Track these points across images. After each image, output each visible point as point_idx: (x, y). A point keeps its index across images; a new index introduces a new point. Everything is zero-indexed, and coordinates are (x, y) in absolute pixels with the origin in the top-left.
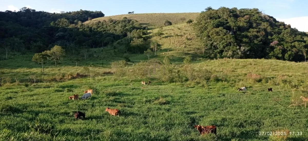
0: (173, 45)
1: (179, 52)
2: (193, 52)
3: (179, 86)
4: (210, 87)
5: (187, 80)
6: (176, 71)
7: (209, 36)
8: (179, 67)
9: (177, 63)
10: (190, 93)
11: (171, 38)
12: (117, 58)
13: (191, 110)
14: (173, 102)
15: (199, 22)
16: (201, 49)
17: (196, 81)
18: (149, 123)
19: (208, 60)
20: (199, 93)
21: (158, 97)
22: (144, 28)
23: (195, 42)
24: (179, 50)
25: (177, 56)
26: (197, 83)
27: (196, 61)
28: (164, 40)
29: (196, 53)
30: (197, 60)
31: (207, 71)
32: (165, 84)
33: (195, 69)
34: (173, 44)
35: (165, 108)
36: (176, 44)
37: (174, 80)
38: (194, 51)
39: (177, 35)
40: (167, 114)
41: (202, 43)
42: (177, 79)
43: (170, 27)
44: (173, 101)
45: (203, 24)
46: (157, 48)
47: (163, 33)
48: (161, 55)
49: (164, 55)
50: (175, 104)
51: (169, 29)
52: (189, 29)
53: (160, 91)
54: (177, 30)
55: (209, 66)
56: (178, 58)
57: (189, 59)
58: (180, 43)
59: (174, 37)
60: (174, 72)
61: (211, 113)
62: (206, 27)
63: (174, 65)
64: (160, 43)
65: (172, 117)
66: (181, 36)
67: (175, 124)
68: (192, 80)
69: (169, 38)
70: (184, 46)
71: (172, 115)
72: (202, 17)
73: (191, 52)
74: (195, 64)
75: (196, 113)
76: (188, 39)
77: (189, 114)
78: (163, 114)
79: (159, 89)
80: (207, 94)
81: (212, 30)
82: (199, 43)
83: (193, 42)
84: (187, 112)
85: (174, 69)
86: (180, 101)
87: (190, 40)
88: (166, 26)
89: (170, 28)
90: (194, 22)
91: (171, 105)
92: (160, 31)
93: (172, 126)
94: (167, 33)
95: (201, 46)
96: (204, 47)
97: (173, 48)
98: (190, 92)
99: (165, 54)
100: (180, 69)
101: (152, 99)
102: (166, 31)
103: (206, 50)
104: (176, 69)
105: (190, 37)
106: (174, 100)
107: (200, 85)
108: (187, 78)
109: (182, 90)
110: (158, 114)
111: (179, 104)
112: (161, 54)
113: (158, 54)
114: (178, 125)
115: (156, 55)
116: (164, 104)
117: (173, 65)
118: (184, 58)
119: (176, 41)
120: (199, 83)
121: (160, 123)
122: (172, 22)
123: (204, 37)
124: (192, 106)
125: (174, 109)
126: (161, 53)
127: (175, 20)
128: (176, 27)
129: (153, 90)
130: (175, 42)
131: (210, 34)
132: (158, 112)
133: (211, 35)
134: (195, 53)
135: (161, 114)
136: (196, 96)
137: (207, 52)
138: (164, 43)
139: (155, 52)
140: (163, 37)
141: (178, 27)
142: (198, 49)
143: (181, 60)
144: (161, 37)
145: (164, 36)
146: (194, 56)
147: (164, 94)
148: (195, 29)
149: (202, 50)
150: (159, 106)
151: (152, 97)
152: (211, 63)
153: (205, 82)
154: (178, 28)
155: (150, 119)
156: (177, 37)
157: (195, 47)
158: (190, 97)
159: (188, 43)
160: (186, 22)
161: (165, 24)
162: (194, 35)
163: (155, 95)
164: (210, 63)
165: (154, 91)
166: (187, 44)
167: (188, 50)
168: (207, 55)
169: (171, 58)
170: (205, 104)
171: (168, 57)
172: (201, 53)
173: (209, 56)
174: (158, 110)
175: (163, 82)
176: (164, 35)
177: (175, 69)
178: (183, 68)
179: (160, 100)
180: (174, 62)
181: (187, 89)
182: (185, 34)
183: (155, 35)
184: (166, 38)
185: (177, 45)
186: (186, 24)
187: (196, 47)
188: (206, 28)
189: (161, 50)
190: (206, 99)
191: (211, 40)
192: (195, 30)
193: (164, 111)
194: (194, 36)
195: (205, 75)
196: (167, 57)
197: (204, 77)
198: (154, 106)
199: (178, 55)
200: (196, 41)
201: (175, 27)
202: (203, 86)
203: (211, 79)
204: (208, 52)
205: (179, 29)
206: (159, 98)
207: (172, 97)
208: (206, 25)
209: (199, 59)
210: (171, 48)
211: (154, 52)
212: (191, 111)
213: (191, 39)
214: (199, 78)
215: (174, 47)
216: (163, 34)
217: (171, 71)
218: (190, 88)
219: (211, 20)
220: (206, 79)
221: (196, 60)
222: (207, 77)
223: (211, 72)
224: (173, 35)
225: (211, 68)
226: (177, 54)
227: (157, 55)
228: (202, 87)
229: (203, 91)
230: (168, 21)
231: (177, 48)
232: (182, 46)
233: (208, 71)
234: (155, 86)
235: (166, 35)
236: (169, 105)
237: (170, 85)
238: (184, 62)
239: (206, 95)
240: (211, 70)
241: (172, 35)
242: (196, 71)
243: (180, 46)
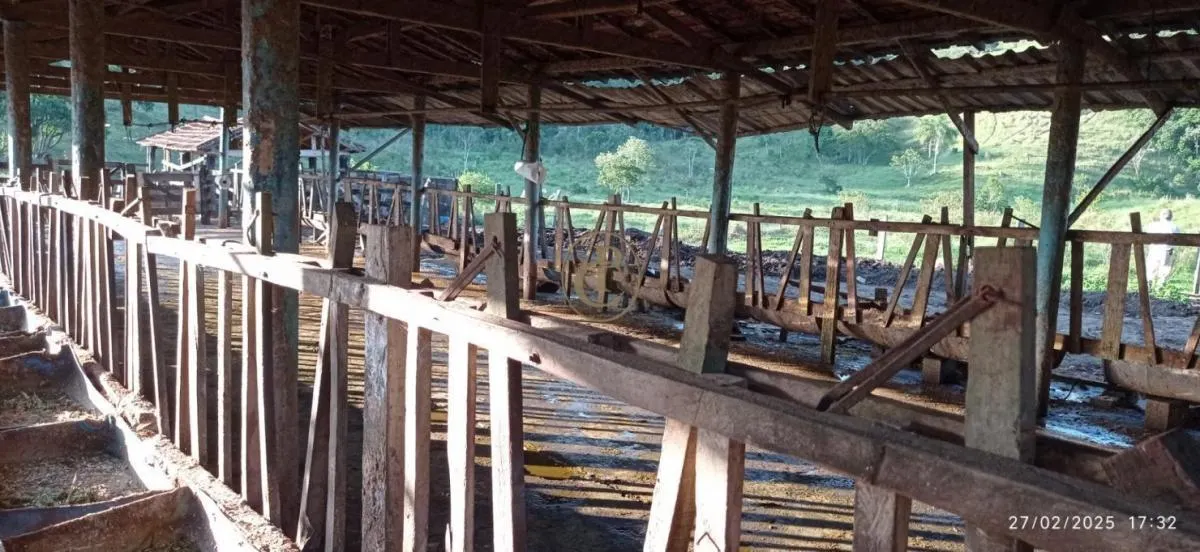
0: (1009, 135)
1: (1033, 161)
2: (1092, 162)
19: (1162, 200)
23: (1104, 123)
24: (1033, 152)
25: (1024, 179)
27: (1109, 202)
29: (1104, 168)
30: (1109, 198)
34: (1006, 127)
36: (1018, 129)
38: (1095, 161)
41: (1131, 129)
46: (944, 143)
58: (1038, 127)
82: (1122, 129)
95: (1128, 139)
97: (1005, 144)
103: (1150, 155)
112: (957, 167)
113: (946, 169)
115: (937, 174)
119: (1021, 116)
126: (957, 164)
130: (1014, 120)
134: (1101, 168)
137: (1155, 165)
139: (932, 158)
142: (1116, 152)
157: (1102, 144)
168: (1155, 180)
172: (1129, 169)
173: (1160, 182)
185: (1023, 134)
187: (1108, 143)
189: (956, 151)
191: (1177, 118)
199: (1026, 175)
200: (1107, 119)
204: (1159, 163)
209: (1119, 192)
210: (997, 145)
211: (928, 159)
215: (1010, 141)
226: (1025, 171)
227: (943, 173)
231: (1024, 145)
232: (1043, 136)
243: (1036, 138)
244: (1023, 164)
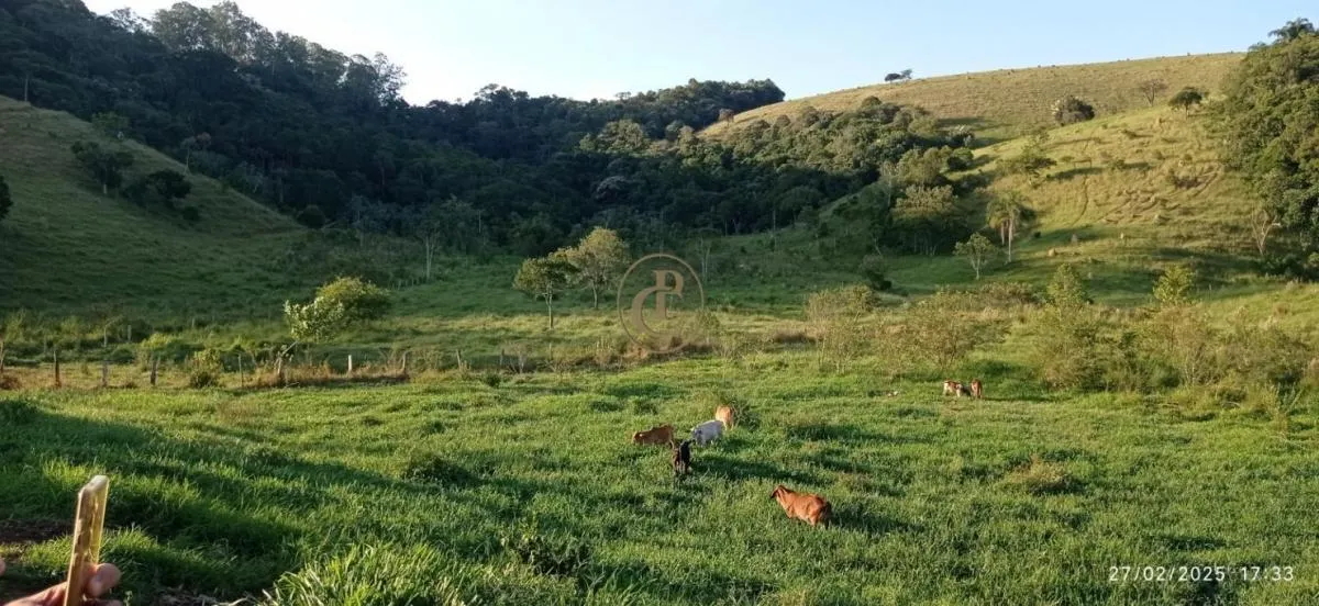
0: (1101, 214)
1: (1132, 243)
2: (1205, 242)
3: (1129, 410)
4: (1301, 419)
5: (1171, 382)
6: (1118, 335)
7: (1292, 167)
8: (1131, 316)
9: (1117, 296)
10: (1191, 446)
11: (1088, 180)
12: (835, 274)
13: (1195, 528)
14: (1098, 485)
15: (1239, 96)
16: (1249, 230)
17: (1219, 387)
18: (981, 576)
19: (1290, 285)
20: (1239, 447)
21: (1022, 458)
22: (958, 142)
23: (1217, 196)
24: (1131, 233)
25: (1123, 265)
26: (1229, 397)
27: (1223, 290)
28: (1056, 190)
29: (1220, 249)
30: (1227, 284)
31: (1284, 341)
32: (1056, 395)
33: (1217, 330)
34: (1099, 205)
35: (1061, 513)
36: (1114, 207)
37: (1106, 379)
38: (1209, 241)
39: (1122, 166)
40: (1070, 542)
41: (1252, 201)
42: (1120, 374)
43: (1087, 128)
44: (1097, 478)
45: (1261, 108)
46: (1021, 226)
47: (1048, 156)
48: (1040, 259)
49: (1052, 262)
50: (1110, 494)
51: (1077, 136)
52: (1185, 132)
53: (1034, 428)
54: (1120, 139)
55: (1294, 314)
56: (1128, 276)
57: (1184, 280)
58: (1139, 204)
59: (1105, 175)
60: (1107, 341)
61: (1307, 553)
62: (1276, 119)
63: (1106, 308)
64: (1035, 206)
65: (1097, 555)
66: (1144, 167)
67: (1108, 592)
68: (1202, 382)
69: (1078, 178)
70: (1156, 215)
71: (1094, 547)
72: (1252, 70)
73: (1196, 244)
74: (1219, 302)
75: (1220, 543)
76: (1179, 184)
77: (1182, 548)
78: (1047, 536)
79: (1025, 417)
80: (1282, 457)
81: (1311, 135)
82: (1241, 201)
83: (1208, 193)
84: (1171, 538)
85: (1105, 324)
86: (1138, 480)
87: (1188, 187)
88: (1063, 125)
89: (1087, 133)
90: (1211, 97)
91: (1091, 499)
92: (1035, 151)
93: (1093, 599)
94: (1067, 159)
95: (1249, 212)
96: (1266, 218)
97: (1099, 224)
98: (1187, 441)
99: (1056, 254)
100: (1133, 326)
101: (995, 466)
102: (1065, 147)
103: (1276, 232)
104: (1114, 327)
105: (1190, 170)
106: (1105, 474)
107: (1243, 408)
108: (1171, 368)
109: (1147, 427)
110: (1026, 536)
111: (1130, 495)
112: (1038, 254)
113: (1022, 256)
114: (1126, 596)
115: (1013, 262)
116: (1056, 489)
117: (1100, 308)
118: (1155, 275)
119: (1117, 192)
120: (1241, 398)
121: (1033, 580)
122: (1094, 105)
123: (1267, 171)
124: (1201, 512)
125: (1102, 519)
126: (1040, 250)
127: (1113, 95)
128: (1114, 127)
129: (999, 420)
130: (1108, 197)
131: (1299, 154)
132: (1023, 528)
133: (1307, 158)
134: (1217, 249)
135: (1040, 536)
136: (1220, 460)
137: (1285, 244)
138: (1053, 204)
139: (1006, 245)
140: (1049, 178)
141: (1125, 125)
142: (1235, 229)
143: (1140, 282)
144: (1037, 176)
145: (1053, 171)
146: (1208, 266)
147: (1055, 445)
148: (1214, 131)
149: (1254, 234)
150: (1029, 499)
151: (994, 454)
152: (1307, 299)
153: (1269, 395)
154: (1126, 132)
155: (987, 555)
156: (1118, 173)
157: (1216, 220)
158: (1187, 467)
159: (1176, 200)
160: (1170, 98)
161: (1059, 116)
162: (1212, 164)
163: (1006, 445)
164: (1301, 297)
165: (1002, 425)
166: (1175, 208)
167: (1179, 237)
168: (1284, 261)
169: (1090, 275)
170: (1275, 505)
171: (1073, 269)
172: (1252, 249)
173: (1291, 263)
174: (1023, 517)
175: (1048, 386)
176: (1052, 167)
177: (1108, 325)
178: (1150, 322)
179: (1036, 470)
180: (1108, 294)
181: (1172, 424)
182: (1160, 157)
183: (1007, 171)
184: (1066, 183)
185: (1120, 212)
186: (1167, 109)
187: (1223, 218)
188: (1275, 128)
189: (1038, 235)
190: (1276, 478)
191: (1307, 186)
192: (1215, 135)
193: (1056, 525)
194: (1211, 169)
195: (1273, 359)
196: (1066, 268)
197: (1267, 368)
198: (1004, 497)
199: (1124, 259)
200: (1221, 190)
201: (1109, 125)
202: (1260, 413)
203: (1305, 381)
204: (1289, 241)
205: (1133, 136)
206: (1029, 463)
207: (1093, 459)
208: (1276, 112)
209: (1240, 277)
210: (1087, 226)
211: (1001, 247)
212: (1195, 533)
213: (1194, 183)
214: (1238, 371)
215: (1104, 220)
216: (1050, 163)
217: (1086, 335)
218: (1190, 419)
219: (1306, 83)
220: (1276, 381)
221: (1219, 284)
222: (1284, 368)
223: (1304, 346)
224: (1099, 166)
225: (1303, 325)
226: (1121, 256)
227: (1020, 261)
228: (1255, 419)
229: (1262, 438)
230: (1074, 101)
231: (1121, 224)
232: (1144, 215)
233: (1285, 339)
234: (1006, 405)
235: (1066, 168)
236: (1081, 499)
237: (1085, 402)
238: (1160, 292)
239: (1276, 459)
240: (1304, 335)
241: (1097, 163)
242: (1223, 340)
243: (1134, 217)
244: (1119, 248)
